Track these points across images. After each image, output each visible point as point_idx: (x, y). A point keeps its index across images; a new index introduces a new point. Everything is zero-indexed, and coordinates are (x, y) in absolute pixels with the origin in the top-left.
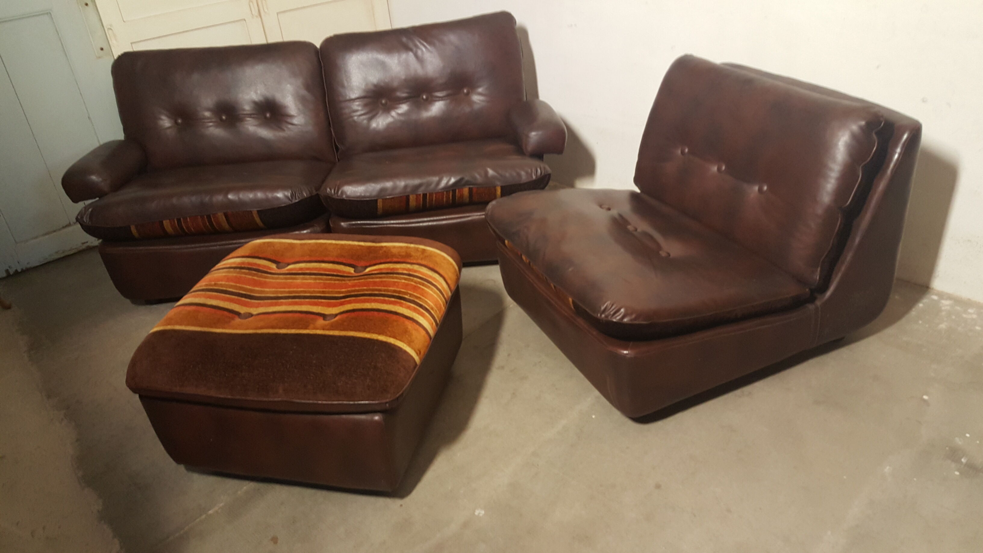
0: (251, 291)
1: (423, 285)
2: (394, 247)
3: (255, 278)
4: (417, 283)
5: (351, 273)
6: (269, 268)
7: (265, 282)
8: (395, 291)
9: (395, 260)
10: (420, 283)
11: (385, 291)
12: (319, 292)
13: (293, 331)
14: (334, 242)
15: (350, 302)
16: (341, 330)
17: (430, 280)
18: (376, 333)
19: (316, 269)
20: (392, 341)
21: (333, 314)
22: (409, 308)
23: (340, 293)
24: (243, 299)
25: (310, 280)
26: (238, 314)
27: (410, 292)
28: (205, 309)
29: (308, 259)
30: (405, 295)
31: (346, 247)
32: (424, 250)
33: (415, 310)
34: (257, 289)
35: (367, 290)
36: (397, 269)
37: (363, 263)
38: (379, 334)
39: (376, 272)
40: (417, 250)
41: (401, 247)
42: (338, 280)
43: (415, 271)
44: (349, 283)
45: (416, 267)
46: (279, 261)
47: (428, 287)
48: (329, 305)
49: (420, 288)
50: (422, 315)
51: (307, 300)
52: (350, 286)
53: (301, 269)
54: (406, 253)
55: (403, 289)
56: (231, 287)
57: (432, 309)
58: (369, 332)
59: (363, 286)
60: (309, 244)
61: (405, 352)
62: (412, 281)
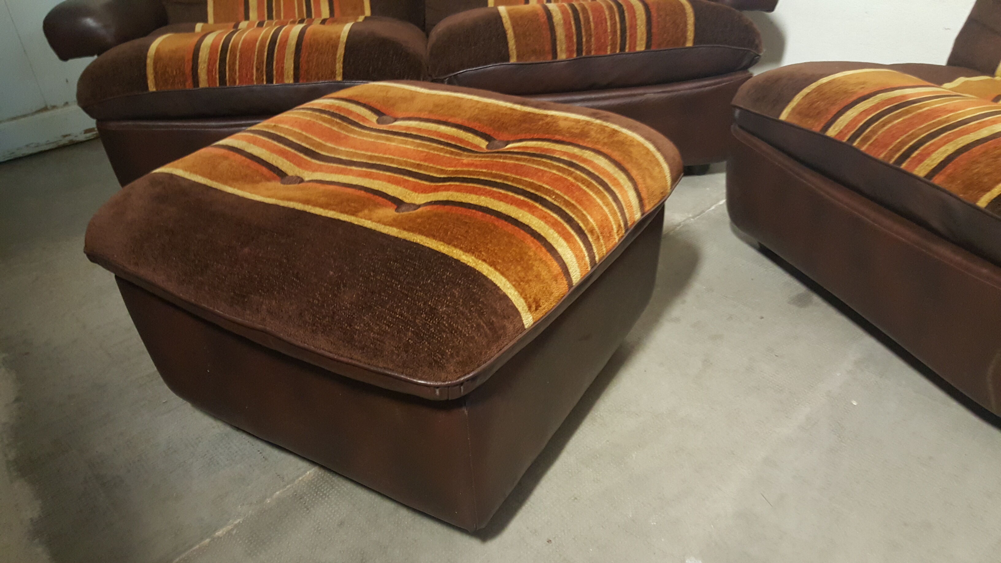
0: (320, 146)
1: (589, 185)
2: (566, 119)
3: (335, 128)
4: (578, 181)
5: (481, 148)
6: (364, 119)
7: (346, 137)
8: (531, 185)
9: (558, 137)
10: (583, 181)
11: (514, 180)
12: (412, 165)
13: (331, 214)
14: (476, 98)
15: (447, 189)
16: (405, 229)
17: (606, 180)
18: (461, 248)
19: (429, 131)
20: (484, 269)
21: (414, 204)
22: (544, 218)
23: (442, 171)
24: (302, 155)
25: (409, 145)
26: (281, 174)
27: (557, 192)
28: (238, 156)
29: (425, 117)
30: (546, 194)
31: (491, 109)
32: (615, 132)
33: (554, 225)
34: (329, 145)
35: (485, 174)
36: (554, 151)
37: (505, 136)
38: (467, 250)
39: (516, 150)
40: (603, 129)
41: (578, 121)
42: (452, 153)
43: (585, 160)
44: (465, 160)
45: (588, 155)
46: (385, 113)
47: (598, 192)
48: (415, 189)
49: (580, 189)
50: (567, 238)
51: (388, 174)
52: (463, 165)
53: (408, 128)
54: (582, 131)
55: (547, 184)
56: (294, 134)
57: (592, 231)
58: (449, 243)
59: (482, 168)
60: (440, 96)
61: (505, 297)
62: (570, 174)
